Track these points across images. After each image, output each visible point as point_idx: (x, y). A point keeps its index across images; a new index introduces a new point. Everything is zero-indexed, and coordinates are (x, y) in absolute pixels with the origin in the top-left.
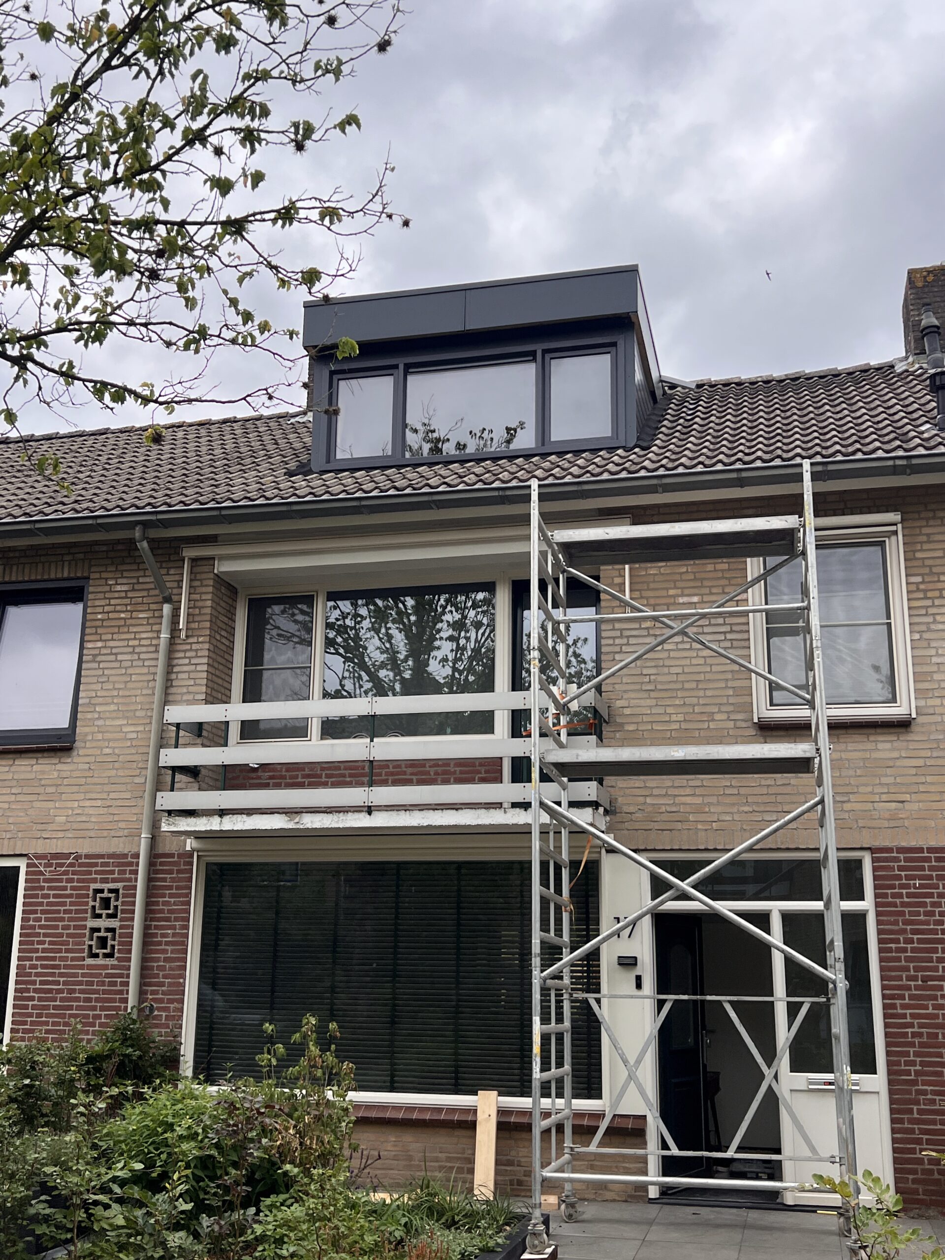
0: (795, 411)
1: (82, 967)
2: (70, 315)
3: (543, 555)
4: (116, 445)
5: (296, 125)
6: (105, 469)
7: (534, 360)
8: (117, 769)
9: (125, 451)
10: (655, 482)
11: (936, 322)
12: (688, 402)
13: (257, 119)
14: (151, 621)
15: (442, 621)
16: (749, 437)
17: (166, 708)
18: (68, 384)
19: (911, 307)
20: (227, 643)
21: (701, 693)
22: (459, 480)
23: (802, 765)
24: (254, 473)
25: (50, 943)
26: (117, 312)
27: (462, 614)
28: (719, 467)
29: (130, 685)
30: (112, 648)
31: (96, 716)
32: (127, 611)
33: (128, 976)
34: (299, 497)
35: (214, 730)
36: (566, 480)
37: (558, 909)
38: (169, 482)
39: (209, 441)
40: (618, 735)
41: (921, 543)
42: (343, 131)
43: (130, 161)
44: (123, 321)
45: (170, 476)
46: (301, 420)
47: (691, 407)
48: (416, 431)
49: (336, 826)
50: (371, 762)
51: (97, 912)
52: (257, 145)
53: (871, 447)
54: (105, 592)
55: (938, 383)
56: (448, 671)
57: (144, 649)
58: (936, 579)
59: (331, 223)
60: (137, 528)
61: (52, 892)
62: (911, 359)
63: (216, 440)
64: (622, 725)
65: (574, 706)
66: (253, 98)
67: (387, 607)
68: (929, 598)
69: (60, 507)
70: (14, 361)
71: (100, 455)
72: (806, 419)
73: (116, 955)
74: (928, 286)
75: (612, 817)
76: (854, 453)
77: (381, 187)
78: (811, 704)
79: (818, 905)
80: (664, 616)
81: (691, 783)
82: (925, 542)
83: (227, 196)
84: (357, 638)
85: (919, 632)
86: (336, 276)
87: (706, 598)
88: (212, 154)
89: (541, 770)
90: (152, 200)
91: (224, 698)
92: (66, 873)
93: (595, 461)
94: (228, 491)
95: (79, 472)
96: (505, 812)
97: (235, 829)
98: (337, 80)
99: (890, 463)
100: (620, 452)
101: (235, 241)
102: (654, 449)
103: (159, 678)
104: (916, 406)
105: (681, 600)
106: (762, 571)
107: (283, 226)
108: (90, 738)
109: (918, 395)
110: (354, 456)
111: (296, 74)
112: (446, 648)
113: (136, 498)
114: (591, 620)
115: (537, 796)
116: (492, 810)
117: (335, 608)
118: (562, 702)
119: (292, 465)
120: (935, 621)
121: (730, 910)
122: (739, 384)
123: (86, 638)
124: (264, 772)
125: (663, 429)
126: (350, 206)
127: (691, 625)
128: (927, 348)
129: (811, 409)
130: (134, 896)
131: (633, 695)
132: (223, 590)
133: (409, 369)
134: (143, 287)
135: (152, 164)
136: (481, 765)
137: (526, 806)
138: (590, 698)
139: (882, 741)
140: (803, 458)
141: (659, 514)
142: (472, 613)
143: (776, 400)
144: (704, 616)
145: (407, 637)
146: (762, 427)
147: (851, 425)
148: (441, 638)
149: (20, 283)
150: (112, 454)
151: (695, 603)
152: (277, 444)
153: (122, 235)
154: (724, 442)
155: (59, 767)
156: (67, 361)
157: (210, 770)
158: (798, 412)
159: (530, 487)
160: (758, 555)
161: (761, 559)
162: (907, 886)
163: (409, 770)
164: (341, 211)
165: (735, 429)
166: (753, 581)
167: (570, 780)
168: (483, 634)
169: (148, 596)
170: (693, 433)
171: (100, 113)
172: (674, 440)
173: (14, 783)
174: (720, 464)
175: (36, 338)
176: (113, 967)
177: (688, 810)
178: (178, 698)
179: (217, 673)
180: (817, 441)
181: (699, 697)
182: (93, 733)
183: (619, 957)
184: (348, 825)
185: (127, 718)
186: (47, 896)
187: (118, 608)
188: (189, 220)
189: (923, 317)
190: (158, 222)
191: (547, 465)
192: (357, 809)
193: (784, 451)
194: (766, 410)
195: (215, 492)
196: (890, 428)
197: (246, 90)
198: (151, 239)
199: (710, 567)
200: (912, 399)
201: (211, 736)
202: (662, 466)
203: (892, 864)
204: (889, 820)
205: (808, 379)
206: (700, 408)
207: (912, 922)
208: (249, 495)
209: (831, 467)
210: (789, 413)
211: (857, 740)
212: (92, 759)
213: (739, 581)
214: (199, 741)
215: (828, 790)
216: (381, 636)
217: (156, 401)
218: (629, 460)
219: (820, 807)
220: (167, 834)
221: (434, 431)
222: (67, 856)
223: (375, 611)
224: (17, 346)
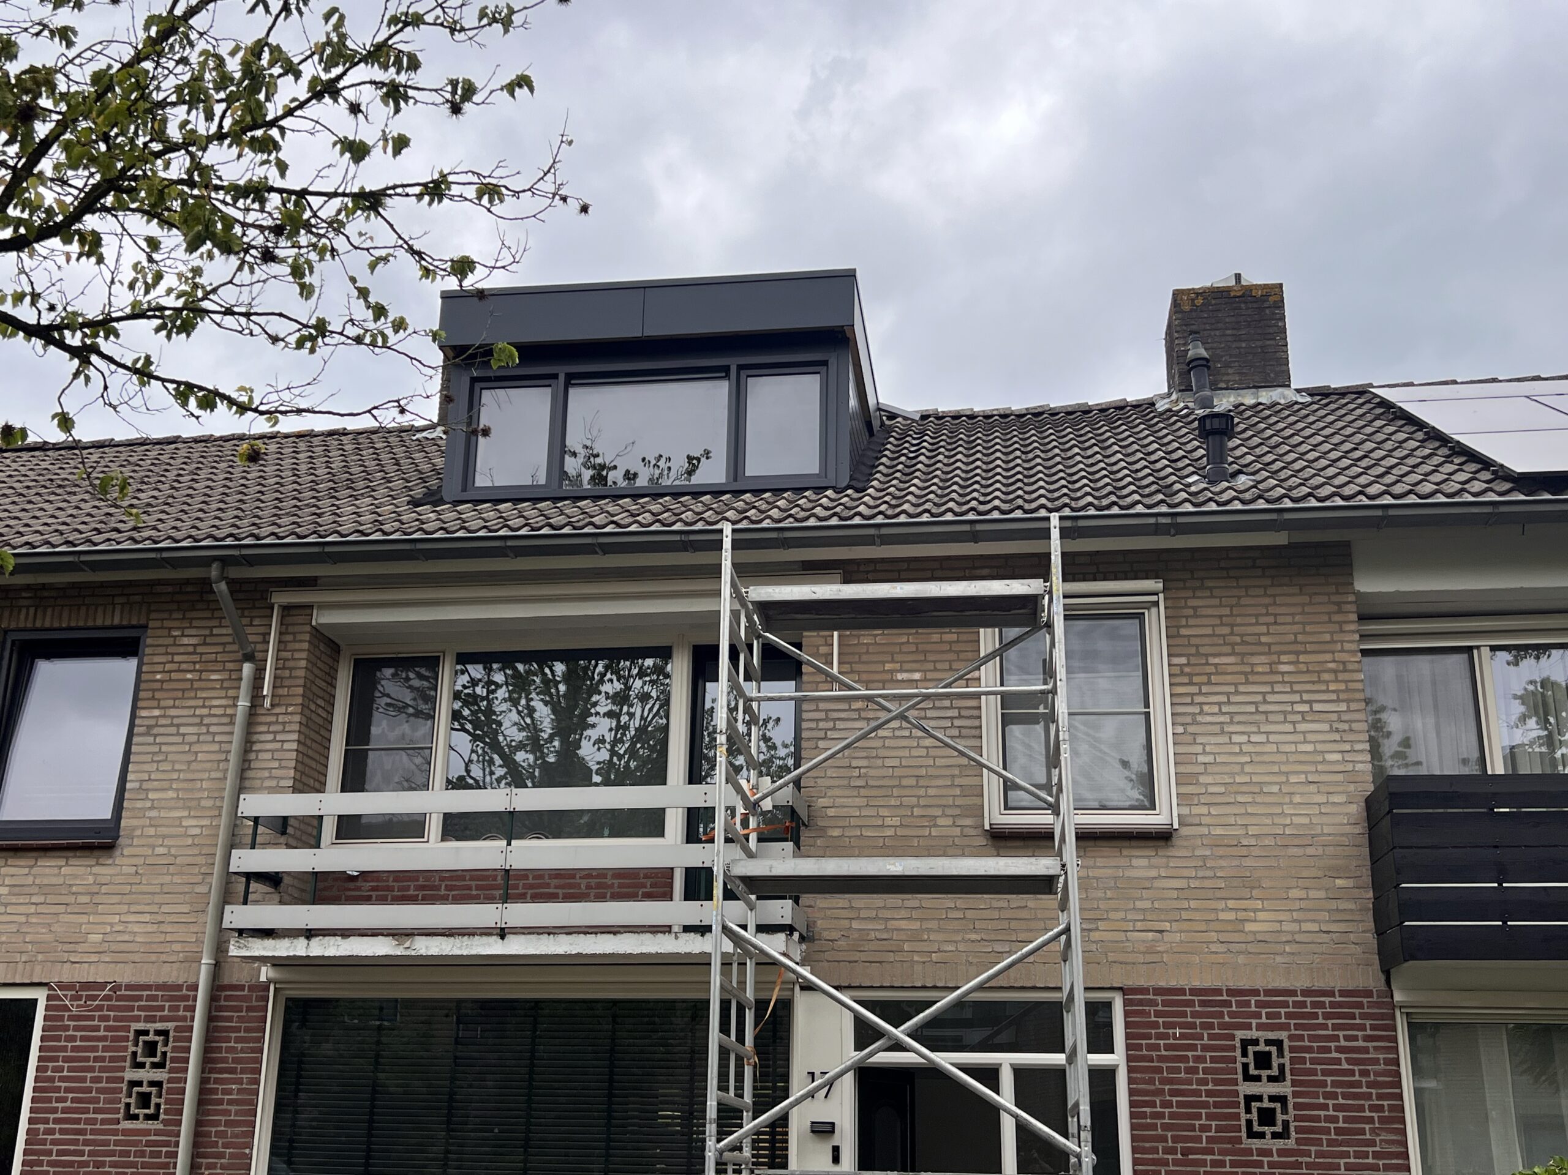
0: (1038, 453)
1: (115, 1132)
2: (148, 298)
3: (735, 615)
4: (188, 458)
5: (454, 83)
6: (173, 488)
7: (727, 376)
8: (172, 875)
9: (200, 465)
10: (872, 531)
11: (1205, 354)
12: (910, 435)
13: (403, 72)
14: (225, 685)
15: (600, 693)
16: (983, 482)
17: (242, 796)
18: (143, 384)
19: (1176, 335)
20: (324, 715)
21: (922, 792)
22: (631, 520)
23: (1044, 884)
24: (368, 500)
25: (73, 1100)
26: (211, 296)
27: (625, 684)
28: (949, 517)
29: (194, 766)
30: (173, 717)
31: (148, 804)
32: (194, 671)
33: (177, 1144)
34: (427, 533)
35: (302, 826)
36: (764, 525)
37: (740, 1060)
38: (258, 508)
39: (310, 457)
40: (818, 842)
41: (1187, 617)
42: (512, 95)
43: (239, 113)
44: (218, 308)
45: (258, 500)
46: (430, 436)
47: (915, 442)
48: (574, 454)
49: (459, 952)
50: (508, 871)
51: (140, 1059)
52: (402, 103)
53: (1129, 500)
54: (167, 646)
55: (1208, 427)
56: (604, 755)
57: (215, 720)
58: (1204, 661)
59: (491, 201)
60: (214, 565)
61: (79, 1034)
62: (1174, 397)
63: (319, 457)
64: (823, 829)
65: (767, 805)
66: (400, 47)
67: (529, 672)
68: (1195, 684)
69: (114, 535)
70: (73, 351)
71: (167, 470)
72: (1051, 463)
73: (162, 1117)
74: (1195, 311)
75: (810, 944)
76: (1108, 507)
77: (554, 162)
78: (1055, 809)
79: (1058, 1059)
80: (880, 696)
81: (908, 904)
82: (1191, 616)
83: (361, 164)
84: (489, 711)
85: (1183, 724)
86: (494, 268)
87: (930, 675)
88: (347, 112)
89: (725, 884)
90: (267, 162)
91: (317, 785)
92: (99, 1008)
93: (799, 502)
94: (334, 522)
95: (139, 490)
96: (676, 938)
97: (326, 954)
98: (506, 31)
99: (1152, 520)
100: (829, 493)
101: (368, 218)
102: (870, 491)
103: (233, 758)
104: (1181, 453)
105: (900, 676)
106: (997, 646)
107: (430, 203)
108: (138, 832)
109: (1183, 440)
110: (496, 484)
111: (455, 22)
112: (603, 727)
113: (214, 526)
114: (791, 699)
115: (719, 918)
116: (660, 935)
117: (463, 673)
118: (752, 799)
119: (418, 492)
120: (1201, 712)
121: (952, 1064)
122: (971, 417)
123: (140, 704)
124: (365, 881)
125: (881, 468)
126: (516, 184)
127: (913, 707)
128: (1193, 384)
129: (1057, 451)
130: (190, 1039)
131: (836, 792)
132: (322, 647)
133: (572, 380)
134: (246, 267)
135: (268, 118)
136: (646, 877)
137: (703, 930)
138: (786, 796)
139: (1137, 857)
140: (1050, 511)
141: (875, 571)
142: (638, 683)
143: (1015, 439)
144: (927, 697)
145: (554, 712)
146: (999, 470)
147: (1104, 472)
148: (597, 713)
149: (89, 255)
150: (183, 469)
151: (916, 681)
152: (398, 464)
153: (227, 204)
154: (955, 487)
155: (96, 869)
156: (143, 355)
157: (294, 878)
158: (1042, 455)
159: (721, 531)
160: (992, 626)
161: (997, 630)
162: (1165, 1036)
163: (554, 882)
164: (503, 189)
165: (967, 472)
166: (987, 656)
167: (759, 898)
168: (651, 710)
169: (224, 652)
170: (918, 474)
171: (204, 52)
172: (894, 482)
173: (36, 890)
174: (950, 514)
175: (105, 325)
176: (157, 1133)
177: (904, 938)
178: (257, 783)
179: (310, 753)
180: (1065, 490)
181: (919, 797)
182: (143, 827)
183: (813, 1123)
184: (474, 952)
185: (190, 808)
186: (72, 1039)
187: (184, 666)
188: (311, 189)
189: (1190, 347)
190: (271, 189)
191: (740, 505)
192: (486, 932)
193: (1026, 501)
194: (1003, 450)
195: (317, 523)
196: (1151, 479)
197: (391, 37)
198: (262, 210)
199: (936, 637)
200: (1176, 445)
201: (298, 833)
202: (880, 513)
203: (1147, 1008)
204: (1144, 953)
205: (1052, 415)
206: (925, 444)
207: (1171, 1081)
208: (361, 528)
209: (1082, 523)
210: (1031, 456)
211: (1106, 854)
212: (141, 861)
213: (970, 655)
214: (283, 840)
215: (1075, 915)
216: (520, 708)
217: (256, 410)
218: (841, 504)
219: (1063, 938)
220: (236, 960)
221: (597, 456)
222: (102, 986)
223: (513, 677)
224: (79, 334)
